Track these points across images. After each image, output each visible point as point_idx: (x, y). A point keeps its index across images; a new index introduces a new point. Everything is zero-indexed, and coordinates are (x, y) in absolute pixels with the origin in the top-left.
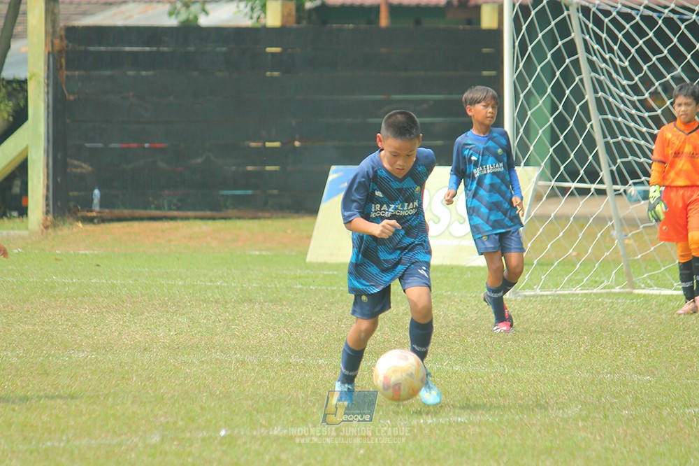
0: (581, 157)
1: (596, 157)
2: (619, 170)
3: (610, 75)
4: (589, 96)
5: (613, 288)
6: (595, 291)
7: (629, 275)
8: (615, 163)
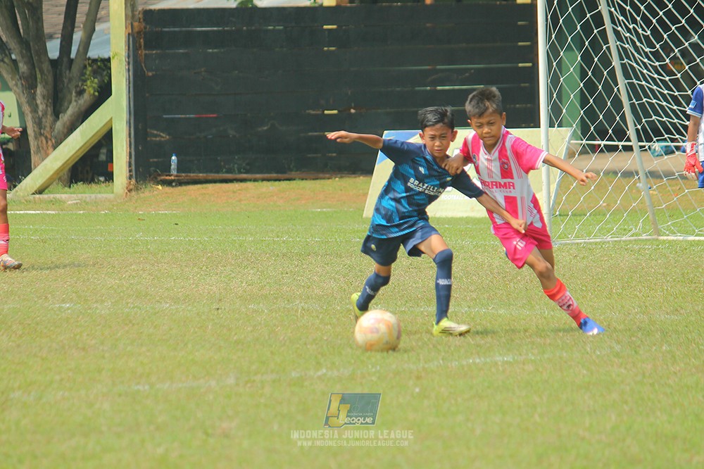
0: (610, 118)
1: (623, 118)
2: (644, 128)
3: (633, 43)
4: (616, 63)
5: (640, 235)
6: (624, 238)
7: (655, 223)
8: (640, 122)
